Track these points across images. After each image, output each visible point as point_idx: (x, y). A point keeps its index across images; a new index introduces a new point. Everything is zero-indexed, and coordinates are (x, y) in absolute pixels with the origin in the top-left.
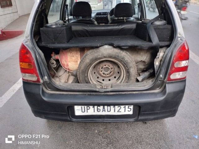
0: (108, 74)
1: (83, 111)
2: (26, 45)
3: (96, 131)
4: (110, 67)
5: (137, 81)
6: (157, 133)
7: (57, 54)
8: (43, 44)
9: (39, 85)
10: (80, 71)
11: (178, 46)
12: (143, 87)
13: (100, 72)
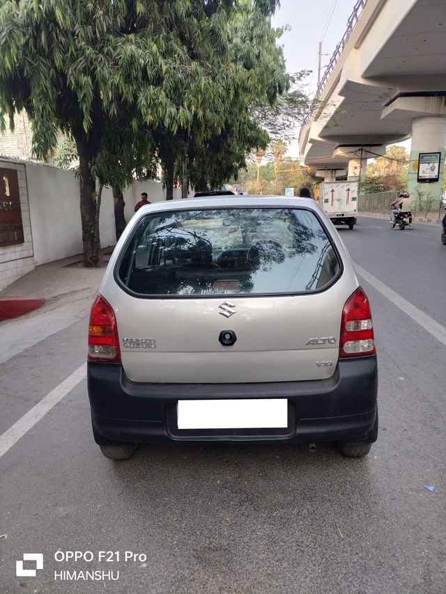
3: (219, 482)
6: (348, 483)
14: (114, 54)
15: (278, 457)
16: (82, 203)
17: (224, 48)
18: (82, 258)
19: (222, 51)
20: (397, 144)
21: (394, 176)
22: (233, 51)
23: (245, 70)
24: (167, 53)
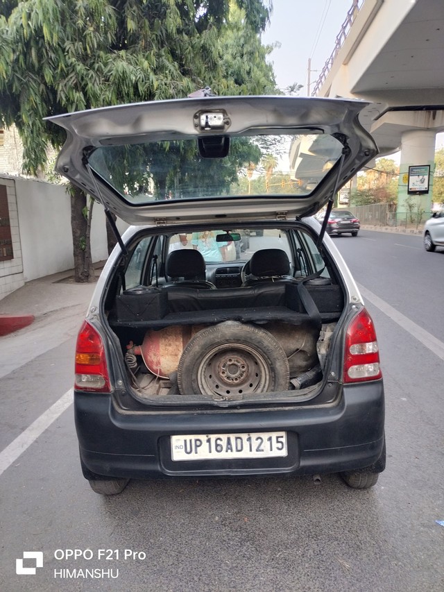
0: (236, 379)
1: (189, 450)
2: (93, 323)
3: (217, 518)
4: (239, 364)
5: (293, 387)
6: (355, 518)
7: (137, 345)
8: (119, 322)
9: (107, 396)
10: (183, 369)
11: (351, 317)
12: (303, 397)
13: (221, 374)
14: (105, 70)
15: (279, 489)
16: (73, 219)
17: (216, 64)
18: (73, 273)
19: (213, 67)
20: (386, 157)
21: (383, 188)
22: (224, 68)
23: (236, 85)
24: (158, 69)
